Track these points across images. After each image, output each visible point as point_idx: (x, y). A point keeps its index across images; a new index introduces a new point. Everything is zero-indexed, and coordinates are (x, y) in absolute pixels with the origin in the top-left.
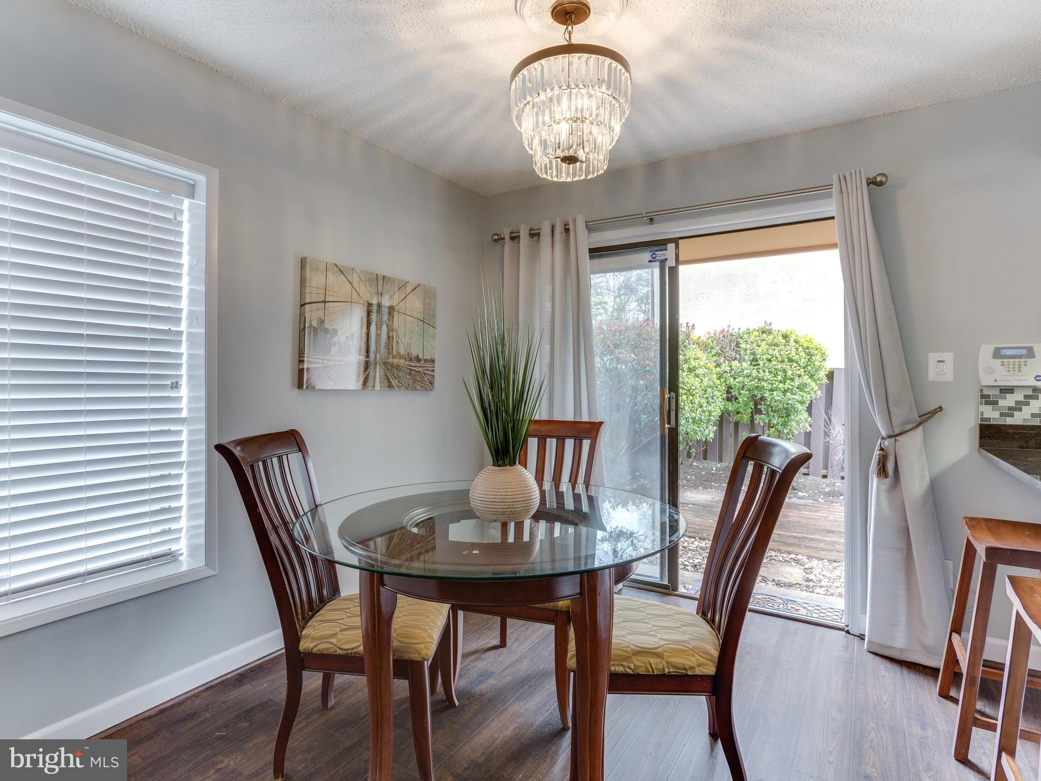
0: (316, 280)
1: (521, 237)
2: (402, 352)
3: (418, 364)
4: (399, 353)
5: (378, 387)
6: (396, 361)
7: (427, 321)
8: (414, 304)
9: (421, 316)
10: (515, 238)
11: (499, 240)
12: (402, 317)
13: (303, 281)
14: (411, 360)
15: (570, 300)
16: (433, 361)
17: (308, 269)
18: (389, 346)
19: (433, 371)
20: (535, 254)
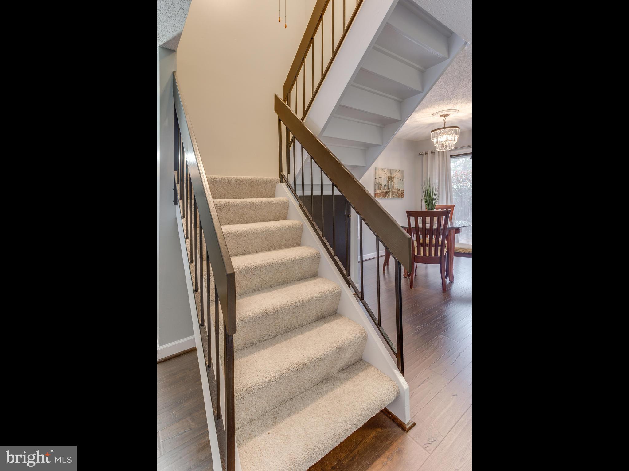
0: (378, 172)
1: (429, 153)
2: (396, 188)
3: (400, 191)
4: (395, 189)
5: (391, 198)
6: (395, 191)
7: (402, 179)
8: (399, 176)
9: (400, 178)
10: (427, 153)
11: (422, 154)
12: (396, 179)
13: (375, 173)
14: (398, 190)
15: (444, 170)
16: (403, 190)
17: (377, 170)
18: (393, 187)
19: (403, 193)
20: (433, 158)
